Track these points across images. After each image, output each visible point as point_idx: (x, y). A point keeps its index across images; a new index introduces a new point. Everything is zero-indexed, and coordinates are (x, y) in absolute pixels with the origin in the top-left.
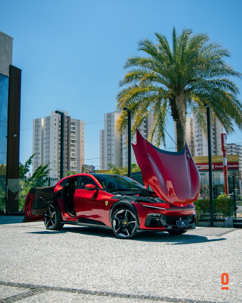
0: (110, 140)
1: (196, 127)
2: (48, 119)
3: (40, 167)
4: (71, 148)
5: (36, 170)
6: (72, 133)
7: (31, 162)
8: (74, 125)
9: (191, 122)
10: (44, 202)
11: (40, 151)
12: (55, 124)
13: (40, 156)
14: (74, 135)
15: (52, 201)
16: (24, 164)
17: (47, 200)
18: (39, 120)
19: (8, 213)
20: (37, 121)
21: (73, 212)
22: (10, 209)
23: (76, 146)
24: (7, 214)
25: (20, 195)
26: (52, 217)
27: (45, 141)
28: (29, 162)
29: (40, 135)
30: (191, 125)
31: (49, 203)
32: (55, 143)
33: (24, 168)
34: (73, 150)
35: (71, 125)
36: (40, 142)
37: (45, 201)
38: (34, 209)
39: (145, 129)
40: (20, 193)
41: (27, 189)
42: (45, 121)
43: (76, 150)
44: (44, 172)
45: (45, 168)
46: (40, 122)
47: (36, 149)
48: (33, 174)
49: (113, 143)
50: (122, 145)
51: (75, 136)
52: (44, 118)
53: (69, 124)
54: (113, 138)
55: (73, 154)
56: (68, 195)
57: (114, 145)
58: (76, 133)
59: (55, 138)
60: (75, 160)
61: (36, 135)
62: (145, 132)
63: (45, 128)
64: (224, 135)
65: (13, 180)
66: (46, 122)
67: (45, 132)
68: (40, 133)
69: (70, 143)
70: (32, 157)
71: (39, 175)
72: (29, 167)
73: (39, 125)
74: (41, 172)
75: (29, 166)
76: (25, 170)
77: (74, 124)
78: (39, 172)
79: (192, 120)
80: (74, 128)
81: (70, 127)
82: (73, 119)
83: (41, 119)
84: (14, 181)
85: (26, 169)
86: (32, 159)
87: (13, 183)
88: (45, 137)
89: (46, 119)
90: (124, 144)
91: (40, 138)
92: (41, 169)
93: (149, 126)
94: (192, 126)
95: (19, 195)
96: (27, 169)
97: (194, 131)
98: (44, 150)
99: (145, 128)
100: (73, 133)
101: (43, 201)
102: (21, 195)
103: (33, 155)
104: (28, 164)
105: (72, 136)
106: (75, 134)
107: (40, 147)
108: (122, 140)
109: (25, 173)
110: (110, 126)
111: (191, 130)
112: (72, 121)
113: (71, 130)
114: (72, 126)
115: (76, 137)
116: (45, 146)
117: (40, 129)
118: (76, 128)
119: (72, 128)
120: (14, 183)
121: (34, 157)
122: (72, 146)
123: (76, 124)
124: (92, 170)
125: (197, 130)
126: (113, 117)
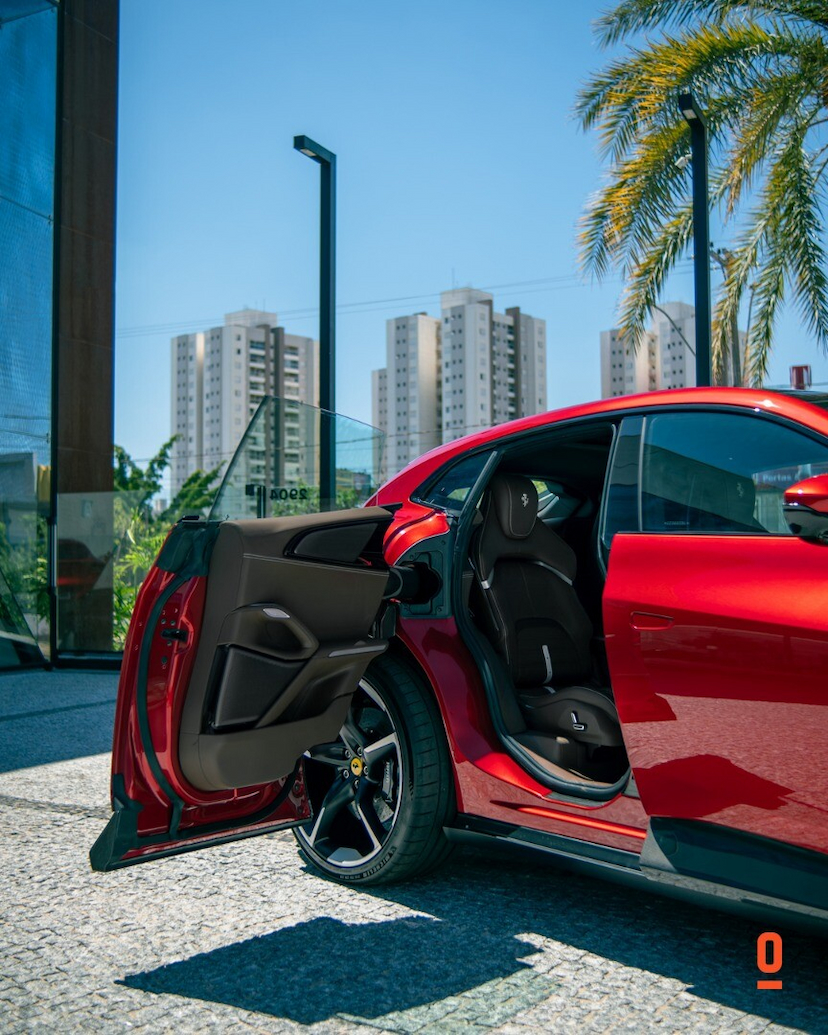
0: (405, 399)
1: (665, 362)
2: (216, 336)
3: (195, 478)
4: (288, 424)
5: (184, 486)
6: (288, 378)
7: (167, 460)
8: (295, 354)
9: (650, 345)
10: (307, 661)
11: (193, 433)
12: (236, 351)
13: (193, 447)
14: (295, 385)
15: (370, 642)
16: (144, 467)
17: (326, 642)
18: (190, 340)
19: (60, 657)
20: (184, 344)
21: (561, 740)
22: (72, 636)
23: (302, 417)
24: (57, 664)
25: (119, 570)
26: (357, 771)
27: (207, 403)
28: (161, 461)
29: (192, 383)
30: (652, 353)
31: (349, 667)
32: (239, 409)
33: (145, 479)
34: (292, 431)
35: (287, 353)
36: (193, 406)
37: (309, 643)
38: (205, 729)
39: (511, 366)
40: (119, 564)
41: (153, 544)
42: (206, 342)
43: (303, 431)
44: (206, 492)
45: (210, 479)
46: (193, 345)
47: (182, 425)
48: (174, 500)
49: (414, 407)
50: (439, 413)
51: (297, 389)
52: (205, 333)
53: (281, 350)
54: (413, 393)
55: (291, 442)
56: (486, 585)
57: (417, 414)
58: (302, 377)
59: (237, 393)
60: (297, 462)
61: (181, 385)
62: (511, 376)
63: (208, 363)
64: (804, 371)
65: (84, 502)
66: (209, 346)
67: (207, 376)
68: (193, 378)
69: (284, 407)
70: (169, 446)
71: (191, 501)
72: (161, 476)
73: (190, 354)
74: (199, 494)
75: (159, 472)
76: (149, 486)
77: (293, 350)
78: (192, 493)
79: (653, 341)
80: (295, 364)
81: (284, 360)
82: (291, 337)
83: (194, 335)
84: (88, 504)
85: (151, 482)
86: (169, 452)
87: (83, 515)
88: (207, 389)
89: (209, 336)
90: (448, 410)
91: (193, 392)
92: (199, 481)
93: (522, 358)
94: (653, 357)
95: (116, 568)
96: (155, 483)
97: (659, 372)
98: (207, 431)
99: (511, 362)
100: (293, 379)
101: (297, 646)
102: (123, 569)
103: (173, 439)
104: (156, 466)
105: (289, 388)
106: (296, 381)
107: (193, 419)
108: (440, 398)
109: (149, 495)
110: (404, 355)
111: (650, 371)
112: (288, 342)
113: (288, 370)
114: (288, 357)
115: (302, 390)
116: (207, 417)
117: (192, 365)
118: (302, 364)
119: (289, 364)
120: (88, 515)
121: (175, 444)
122: (289, 418)
123: (302, 350)
124: (363, 486)
125: (668, 368)
126: (415, 328)
